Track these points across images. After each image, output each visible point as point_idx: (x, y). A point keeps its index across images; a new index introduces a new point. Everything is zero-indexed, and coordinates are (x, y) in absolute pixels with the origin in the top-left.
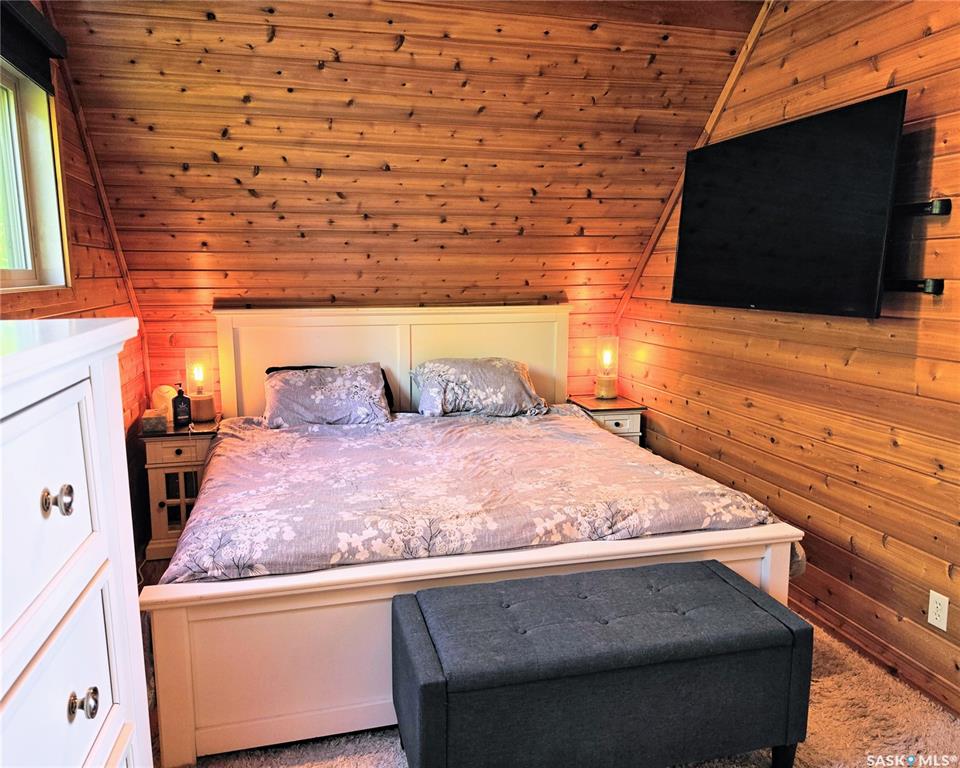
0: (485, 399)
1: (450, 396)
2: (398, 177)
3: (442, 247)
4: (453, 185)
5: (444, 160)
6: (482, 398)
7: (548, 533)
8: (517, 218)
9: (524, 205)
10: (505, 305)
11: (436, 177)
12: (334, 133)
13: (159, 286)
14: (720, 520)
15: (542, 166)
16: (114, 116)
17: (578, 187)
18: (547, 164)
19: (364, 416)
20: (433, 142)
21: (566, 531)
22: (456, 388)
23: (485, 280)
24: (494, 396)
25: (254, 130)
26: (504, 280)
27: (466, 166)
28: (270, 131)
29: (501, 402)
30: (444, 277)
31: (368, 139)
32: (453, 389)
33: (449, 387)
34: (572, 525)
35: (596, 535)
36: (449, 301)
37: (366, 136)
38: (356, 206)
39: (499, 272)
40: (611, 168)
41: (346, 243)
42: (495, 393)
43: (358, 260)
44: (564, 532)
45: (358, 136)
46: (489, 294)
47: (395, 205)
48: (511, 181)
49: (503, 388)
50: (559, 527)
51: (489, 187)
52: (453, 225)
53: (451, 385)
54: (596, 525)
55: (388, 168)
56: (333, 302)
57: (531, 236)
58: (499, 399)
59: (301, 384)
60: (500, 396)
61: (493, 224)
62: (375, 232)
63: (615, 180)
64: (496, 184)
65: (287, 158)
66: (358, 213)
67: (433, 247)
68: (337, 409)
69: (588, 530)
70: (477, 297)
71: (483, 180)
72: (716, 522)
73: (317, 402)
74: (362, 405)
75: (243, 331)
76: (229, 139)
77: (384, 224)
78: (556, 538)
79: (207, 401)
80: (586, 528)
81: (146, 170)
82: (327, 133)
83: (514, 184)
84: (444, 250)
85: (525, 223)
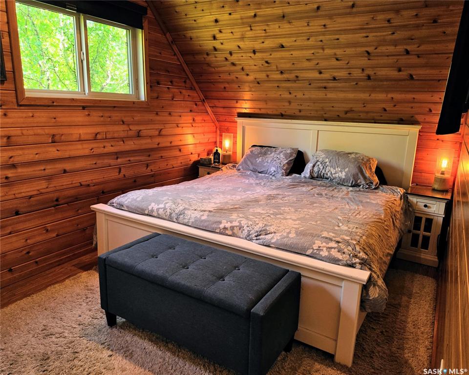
0: (334, 174)
1: (316, 169)
2: (289, 51)
3: (325, 88)
4: (318, 53)
5: (309, 39)
6: (333, 173)
7: (225, 228)
8: (363, 70)
9: (364, 62)
10: (375, 123)
11: (309, 49)
12: (254, 32)
13: (217, 106)
14: (319, 254)
15: (367, 37)
16: (178, 35)
17: (397, 48)
18: (371, 35)
19: (273, 172)
20: (300, 30)
21: (235, 231)
22: (320, 165)
23: (358, 107)
24: (340, 173)
25: (224, 35)
26: (369, 107)
27: (321, 41)
28: (229, 34)
29: (344, 177)
30: (333, 105)
31: (269, 32)
32: (319, 165)
33: (317, 164)
34: (240, 229)
35: (248, 238)
36: (338, 118)
37: (267, 31)
38: (275, 67)
39: (365, 103)
40: (417, 33)
41: (278, 87)
42: (341, 171)
43: (286, 95)
44: (234, 231)
45: (264, 32)
46: (363, 116)
47: (293, 66)
48: (351, 47)
49: (347, 170)
50: (232, 228)
51: (339, 52)
52: (326, 75)
53: (319, 163)
54: (251, 233)
55: (282, 47)
56: (282, 116)
57: (375, 80)
58: (343, 175)
59: (256, 153)
60: (344, 173)
61: (350, 74)
62: (289, 81)
63: (422, 41)
64: (342, 50)
65: (240, 46)
66: (277, 71)
67: (320, 88)
68: (264, 166)
69: (246, 234)
70: (356, 117)
71: (334, 48)
72: (316, 254)
73: (258, 162)
74: (274, 166)
75: (247, 127)
76: (217, 40)
77: (292, 76)
78: (230, 232)
79: (227, 156)
80: (245, 232)
81: (196, 57)
82: (251, 32)
83: (353, 49)
84: (327, 89)
85: (369, 72)
